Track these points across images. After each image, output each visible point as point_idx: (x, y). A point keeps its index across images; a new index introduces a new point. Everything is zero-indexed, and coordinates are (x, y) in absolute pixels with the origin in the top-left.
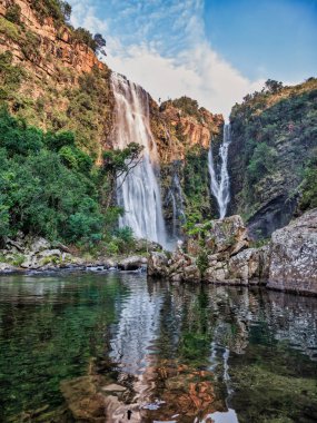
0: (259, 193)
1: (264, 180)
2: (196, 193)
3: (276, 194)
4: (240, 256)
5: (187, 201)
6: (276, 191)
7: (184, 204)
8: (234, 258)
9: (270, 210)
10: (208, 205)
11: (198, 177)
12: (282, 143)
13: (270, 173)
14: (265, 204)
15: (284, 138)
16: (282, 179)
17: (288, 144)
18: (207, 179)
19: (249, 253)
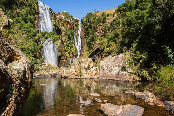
4: (91, 70)
8: (90, 70)
10: (74, 51)
13: (95, 40)
14: (94, 51)
19: (94, 68)
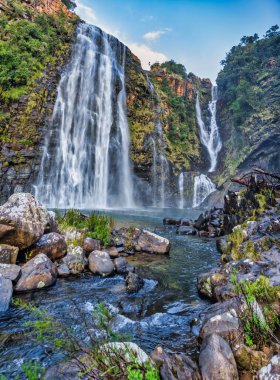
0: (246, 135)
1: (251, 120)
2: (182, 139)
3: (267, 135)
5: (171, 147)
6: (267, 130)
7: (168, 150)
9: (262, 154)
10: (197, 153)
11: (184, 126)
12: (265, 79)
13: (256, 112)
14: (256, 147)
15: (266, 74)
16: (272, 116)
17: (272, 79)
18: (195, 128)
